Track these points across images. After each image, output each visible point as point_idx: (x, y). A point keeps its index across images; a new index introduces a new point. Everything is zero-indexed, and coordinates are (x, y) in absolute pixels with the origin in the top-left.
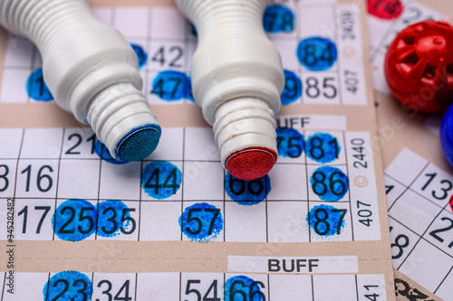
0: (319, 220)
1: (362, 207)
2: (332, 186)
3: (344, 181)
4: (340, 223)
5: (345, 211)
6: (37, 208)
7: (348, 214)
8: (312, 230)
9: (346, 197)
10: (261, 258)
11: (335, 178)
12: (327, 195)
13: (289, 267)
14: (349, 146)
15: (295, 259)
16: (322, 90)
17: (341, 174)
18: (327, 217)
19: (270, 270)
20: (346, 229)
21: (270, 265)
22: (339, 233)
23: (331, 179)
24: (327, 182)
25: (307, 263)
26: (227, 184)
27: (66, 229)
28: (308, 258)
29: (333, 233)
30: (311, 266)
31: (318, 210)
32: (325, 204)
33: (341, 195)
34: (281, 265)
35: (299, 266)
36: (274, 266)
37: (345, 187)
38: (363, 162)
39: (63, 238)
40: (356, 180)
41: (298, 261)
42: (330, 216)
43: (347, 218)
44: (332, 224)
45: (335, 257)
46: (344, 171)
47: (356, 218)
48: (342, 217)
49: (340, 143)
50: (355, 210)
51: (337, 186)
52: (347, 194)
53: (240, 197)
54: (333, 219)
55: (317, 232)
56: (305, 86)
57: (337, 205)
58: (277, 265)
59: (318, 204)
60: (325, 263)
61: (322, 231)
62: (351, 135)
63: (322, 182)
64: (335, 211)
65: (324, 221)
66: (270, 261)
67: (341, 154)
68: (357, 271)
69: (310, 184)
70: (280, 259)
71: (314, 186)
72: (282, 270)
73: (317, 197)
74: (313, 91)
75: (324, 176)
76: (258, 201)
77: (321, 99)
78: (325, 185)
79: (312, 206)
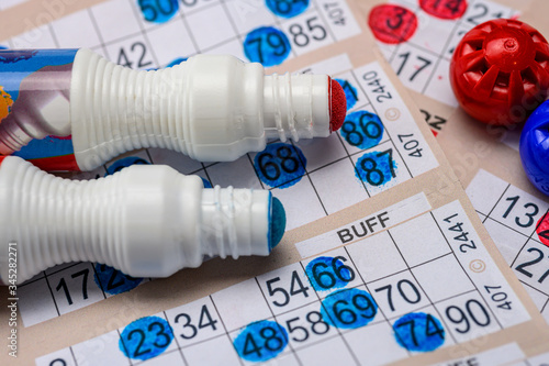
0: (369, 171)
1: (405, 140)
2: (365, 130)
3: (375, 120)
4: (391, 165)
5: (390, 151)
7: (394, 152)
8: (367, 184)
9: (385, 136)
10: (329, 233)
11: (365, 121)
12: (365, 143)
13: (361, 232)
14: (364, 83)
15: (363, 220)
16: (310, 34)
17: (370, 115)
18: (375, 164)
19: (344, 242)
20: (399, 169)
21: (341, 237)
22: (394, 176)
23: (361, 124)
24: (359, 129)
25: (377, 220)
26: (260, 173)
27: (115, 282)
28: (375, 215)
29: (389, 178)
30: (382, 221)
31: (363, 162)
32: (368, 152)
33: (379, 136)
34: (352, 232)
35: (370, 226)
36: (345, 236)
37: (379, 127)
38: (386, 94)
39: (115, 292)
40: (387, 115)
41: (367, 222)
42: (378, 162)
43: (395, 157)
44: (383, 170)
45: (402, 202)
46: (371, 111)
47: (405, 154)
48: (390, 158)
49: (353, 84)
50: (400, 146)
51: (370, 129)
52: (384, 134)
53: (279, 181)
54: (383, 164)
55: (372, 183)
56: (290, 37)
57: (380, 149)
58: (348, 234)
59: (361, 155)
60: (395, 213)
61: (377, 181)
62: (360, 72)
63: (354, 131)
64: (380, 155)
65: (374, 169)
66: (339, 233)
67: (360, 94)
68: (430, 208)
69: (343, 139)
70: (349, 227)
71: (348, 139)
72: (355, 237)
73: (356, 149)
74: (301, 39)
75: (353, 124)
76: (299, 178)
77: (314, 45)
78: (358, 133)
79: (355, 159)
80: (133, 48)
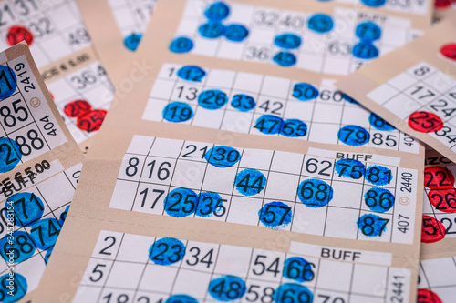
0: (367, 225)
1: (402, 219)
2: (381, 201)
3: (391, 199)
4: (383, 228)
5: (388, 220)
6: (154, 191)
7: (390, 223)
8: (360, 231)
9: (391, 210)
10: (317, 246)
11: (385, 196)
12: (376, 207)
13: (337, 255)
14: (400, 176)
15: (343, 250)
16: (385, 141)
17: (390, 194)
18: (373, 223)
19: (322, 255)
20: (386, 234)
21: (323, 252)
22: (380, 235)
23: (381, 196)
24: (378, 198)
25: (352, 255)
26: (300, 191)
27: (174, 208)
28: (353, 251)
29: (376, 235)
30: (354, 257)
31: (367, 217)
32: (374, 213)
33: (388, 208)
34: (331, 253)
35: (345, 256)
36: (325, 253)
37: (391, 203)
38: (409, 189)
39: (170, 214)
40: (401, 199)
41: (345, 252)
42: (376, 223)
43: (388, 226)
44: (376, 228)
45: (374, 253)
46: (393, 193)
47: (396, 226)
48: (385, 224)
49: (393, 174)
50: (396, 220)
51: (384, 202)
52: (392, 209)
53: (308, 201)
54: (378, 225)
55: (364, 233)
56: (372, 137)
57: (382, 216)
58: (328, 253)
59: (368, 213)
60: (365, 256)
61: (368, 233)
62: (401, 170)
63: (373, 198)
64: (380, 219)
65: (370, 225)
66: (323, 250)
67: (393, 181)
68: (389, 263)
69: (364, 198)
70: (331, 249)
71: (366, 200)
72: (331, 257)
73: (368, 208)
74: (377, 141)
75: (376, 194)
76: (322, 206)
77: (383, 146)
78: (375, 200)
79: (363, 214)
80: (275, 104)
